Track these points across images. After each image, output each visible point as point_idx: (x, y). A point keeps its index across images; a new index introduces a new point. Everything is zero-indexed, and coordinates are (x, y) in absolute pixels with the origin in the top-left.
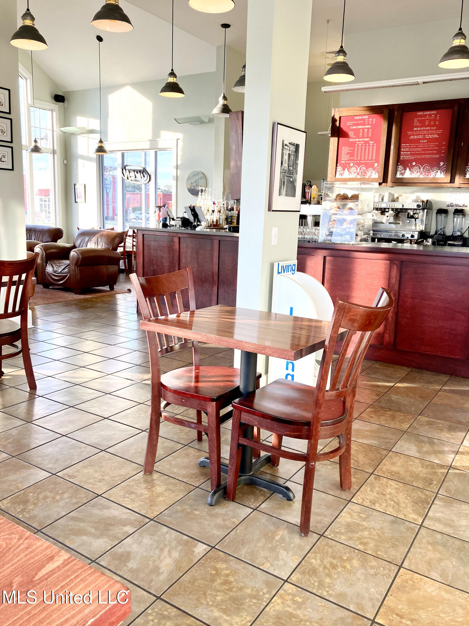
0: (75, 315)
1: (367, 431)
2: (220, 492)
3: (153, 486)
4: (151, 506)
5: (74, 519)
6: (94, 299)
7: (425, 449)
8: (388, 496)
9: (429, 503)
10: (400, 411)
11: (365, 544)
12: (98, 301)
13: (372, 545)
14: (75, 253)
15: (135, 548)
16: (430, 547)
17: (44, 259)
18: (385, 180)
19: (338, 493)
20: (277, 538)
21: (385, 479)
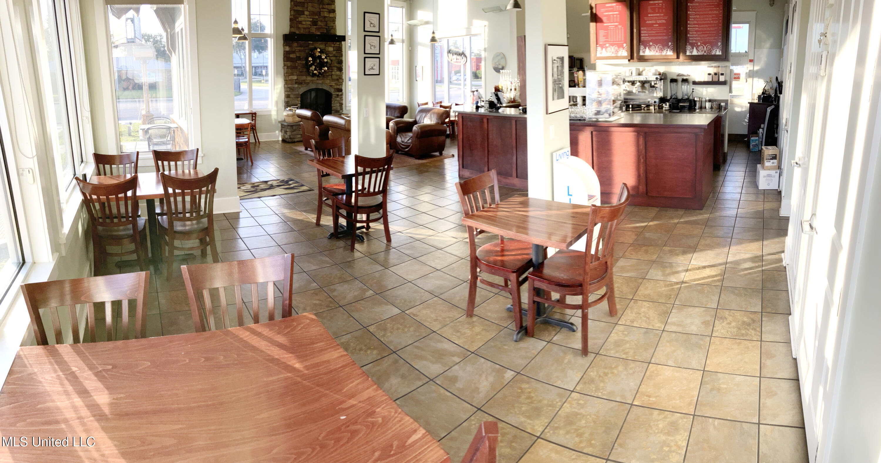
0: (415, 178)
1: (629, 266)
2: (523, 332)
3: (473, 327)
4: (472, 342)
5: (417, 347)
6: (428, 164)
7: (667, 272)
8: (643, 314)
9: (668, 313)
10: (652, 246)
11: (626, 353)
12: (431, 165)
13: (631, 352)
14: (416, 128)
15: (461, 373)
16: (668, 344)
17: (396, 132)
18: (632, 57)
19: (609, 319)
20: (566, 361)
21: (640, 302)
